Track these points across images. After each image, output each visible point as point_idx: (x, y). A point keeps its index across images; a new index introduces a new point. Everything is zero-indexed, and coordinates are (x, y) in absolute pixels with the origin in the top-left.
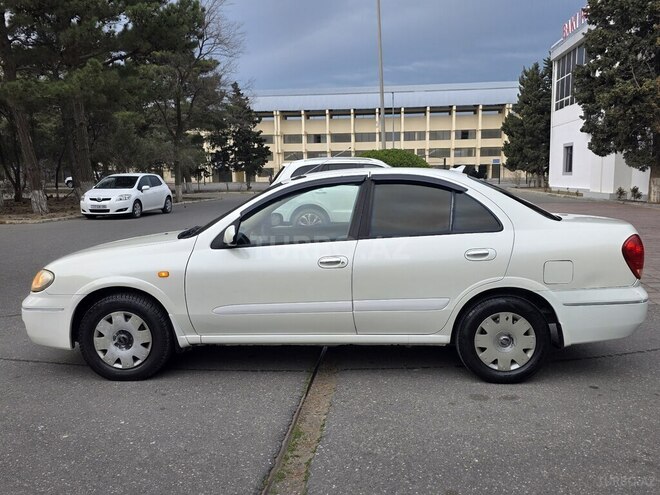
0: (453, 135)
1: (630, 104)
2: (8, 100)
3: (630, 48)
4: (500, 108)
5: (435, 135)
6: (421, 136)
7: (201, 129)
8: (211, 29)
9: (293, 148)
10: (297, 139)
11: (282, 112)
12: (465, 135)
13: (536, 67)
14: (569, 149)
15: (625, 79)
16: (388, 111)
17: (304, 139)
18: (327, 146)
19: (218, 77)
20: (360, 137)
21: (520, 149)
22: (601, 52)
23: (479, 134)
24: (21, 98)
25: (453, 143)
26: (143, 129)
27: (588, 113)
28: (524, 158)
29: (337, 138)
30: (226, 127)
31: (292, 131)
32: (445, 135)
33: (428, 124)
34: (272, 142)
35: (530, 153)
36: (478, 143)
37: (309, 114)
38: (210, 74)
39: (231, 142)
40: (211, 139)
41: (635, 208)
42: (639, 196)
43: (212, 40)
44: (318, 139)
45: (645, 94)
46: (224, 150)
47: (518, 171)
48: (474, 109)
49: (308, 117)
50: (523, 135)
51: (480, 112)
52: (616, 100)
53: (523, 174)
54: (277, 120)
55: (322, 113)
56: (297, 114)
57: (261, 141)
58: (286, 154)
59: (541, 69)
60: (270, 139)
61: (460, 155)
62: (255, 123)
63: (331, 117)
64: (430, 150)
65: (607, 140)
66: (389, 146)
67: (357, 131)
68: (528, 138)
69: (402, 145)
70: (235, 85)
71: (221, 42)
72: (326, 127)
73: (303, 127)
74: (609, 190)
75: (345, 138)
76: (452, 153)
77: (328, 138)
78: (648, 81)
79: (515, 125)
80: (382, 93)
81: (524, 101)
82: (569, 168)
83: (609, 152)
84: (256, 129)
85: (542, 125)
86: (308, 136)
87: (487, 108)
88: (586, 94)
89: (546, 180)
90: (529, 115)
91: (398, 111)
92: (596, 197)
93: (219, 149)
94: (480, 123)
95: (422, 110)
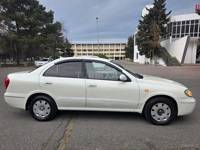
0: (115, 50)
1: (145, 46)
2: (21, 43)
3: (146, 35)
4: (125, 44)
5: (111, 50)
6: (108, 50)
7: (59, 48)
8: (62, 28)
9: (79, 52)
10: (80, 50)
11: (76, 44)
12: (117, 50)
13: (131, 36)
14: (137, 54)
15: (144, 41)
16: (100, 45)
17: (82, 50)
18: (87, 52)
19: (63, 37)
20: (94, 50)
21: (128, 54)
22: (141, 35)
23: (120, 50)
24: (23, 43)
25: (115, 52)
26: (46, 48)
27: (138, 47)
28: (129, 56)
29: (89, 50)
30: (64, 48)
32: (113, 50)
33: (109, 48)
34: (74, 51)
35: (130, 54)
36: (120, 52)
37: (83, 45)
38: (61, 36)
39: (65, 51)
40: (61, 51)
41: (148, 66)
42: (149, 63)
43: (62, 30)
44: (85, 50)
45: (148, 44)
46: (64, 53)
48: (119, 44)
49: (82, 46)
50: (129, 51)
51: (121, 45)
52: (143, 45)
53: (129, 59)
54: (75, 46)
55: (86, 45)
56: (80, 45)
57: (72, 51)
58: (77, 54)
59: (132, 37)
60: (74, 50)
62: (71, 47)
63: (88, 46)
64: (110, 53)
65: (142, 52)
66: (100, 52)
67: (94, 49)
68: (129, 52)
69: (104, 52)
70: (66, 39)
71: (64, 31)
72: (87, 48)
73: (81, 48)
74: (144, 62)
75: (91, 50)
76: (115, 54)
77: (87, 50)
79: (127, 49)
80: (98, 40)
81: (129, 44)
82: (137, 58)
83: (143, 55)
84: (71, 48)
85: (132, 49)
87: (122, 44)
88: (138, 43)
89: (133, 60)
90: (130, 47)
91: (103, 45)
92: (141, 64)
93: (63, 53)
94: (121, 48)
95: (108, 45)
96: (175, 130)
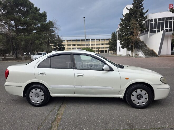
0: (100, 44)
1: (127, 40)
2: (19, 40)
3: (127, 31)
4: (109, 39)
5: (97, 45)
6: (94, 44)
7: (52, 44)
8: (54, 26)
9: (69, 47)
11: (67, 40)
12: (102, 44)
14: (120, 47)
15: (126, 36)
16: (87, 40)
18: (76, 47)
19: (55, 34)
21: (112, 47)
22: (122, 31)
23: (105, 44)
24: (21, 39)
25: (100, 46)
26: (41, 44)
27: (121, 41)
28: (112, 49)
29: (78, 45)
30: (56, 43)
31: (69, 44)
33: (95, 42)
35: (113, 48)
36: (105, 46)
38: (53, 33)
39: (57, 46)
40: (53, 46)
41: (129, 57)
42: (130, 55)
43: (55, 28)
44: (74, 45)
45: (129, 39)
47: (111, 51)
48: (104, 39)
49: (72, 41)
50: (112, 45)
52: (124, 40)
54: (66, 42)
55: (75, 40)
56: (70, 40)
57: (63, 46)
59: (115, 33)
60: (65, 45)
61: (102, 48)
63: (77, 41)
64: (96, 47)
65: (124, 46)
66: (87, 47)
69: (90, 46)
70: (58, 35)
71: (56, 28)
72: (76, 43)
73: (71, 43)
74: (125, 55)
76: (100, 48)
77: (76, 45)
78: (129, 36)
79: (111, 43)
80: (85, 36)
81: (112, 39)
82: (120, 51)
83: (124, 48)
84: (62, 44)
85: (115, 43)
86: (72, 45)
87: (106, 39)
88: (120, 38)
89: (116, 53)
90: (113, 41)
91: (89, 40)
92: (123, 56)
93: (55, 48)
94: (105, 42)
95: (94, 40)
96: (152, 112)
